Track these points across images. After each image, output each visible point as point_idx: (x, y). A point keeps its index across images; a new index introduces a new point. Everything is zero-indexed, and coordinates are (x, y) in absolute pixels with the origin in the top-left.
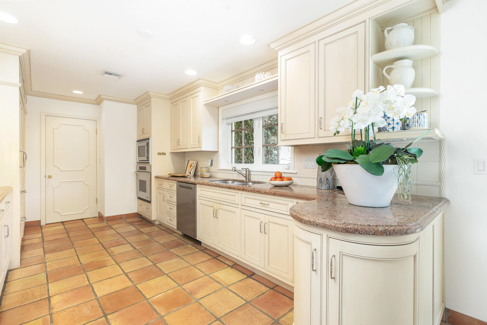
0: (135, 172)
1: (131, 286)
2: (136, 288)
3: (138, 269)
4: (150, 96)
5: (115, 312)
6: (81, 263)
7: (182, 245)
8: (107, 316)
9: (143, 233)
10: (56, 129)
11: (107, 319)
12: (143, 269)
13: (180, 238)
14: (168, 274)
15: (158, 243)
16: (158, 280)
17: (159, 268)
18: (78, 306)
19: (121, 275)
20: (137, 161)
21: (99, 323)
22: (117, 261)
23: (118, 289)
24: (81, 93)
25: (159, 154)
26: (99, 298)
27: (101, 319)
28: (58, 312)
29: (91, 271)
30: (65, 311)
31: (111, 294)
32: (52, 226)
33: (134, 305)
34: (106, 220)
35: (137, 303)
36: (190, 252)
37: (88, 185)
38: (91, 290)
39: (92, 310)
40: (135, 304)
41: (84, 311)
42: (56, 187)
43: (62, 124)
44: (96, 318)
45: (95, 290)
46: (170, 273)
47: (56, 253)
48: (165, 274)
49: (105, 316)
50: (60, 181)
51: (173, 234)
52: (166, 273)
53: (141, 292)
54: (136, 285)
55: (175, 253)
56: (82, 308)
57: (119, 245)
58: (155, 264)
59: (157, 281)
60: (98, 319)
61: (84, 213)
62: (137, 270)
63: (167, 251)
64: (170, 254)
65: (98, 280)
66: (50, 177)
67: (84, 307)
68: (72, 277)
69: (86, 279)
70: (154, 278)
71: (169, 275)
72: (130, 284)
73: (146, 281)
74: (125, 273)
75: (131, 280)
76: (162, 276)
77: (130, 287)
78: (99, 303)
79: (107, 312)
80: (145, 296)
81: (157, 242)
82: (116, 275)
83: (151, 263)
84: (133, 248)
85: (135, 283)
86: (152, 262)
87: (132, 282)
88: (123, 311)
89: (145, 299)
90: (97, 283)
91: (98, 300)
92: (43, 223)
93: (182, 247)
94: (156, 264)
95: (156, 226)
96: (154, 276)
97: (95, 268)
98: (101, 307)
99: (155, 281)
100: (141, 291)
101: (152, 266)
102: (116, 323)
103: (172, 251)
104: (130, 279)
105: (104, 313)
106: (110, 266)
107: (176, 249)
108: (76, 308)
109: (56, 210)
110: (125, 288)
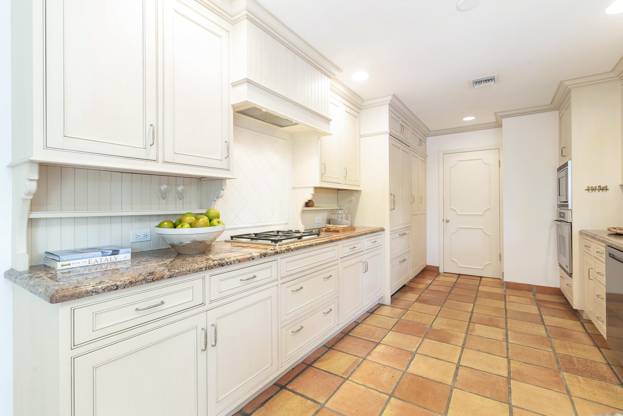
0: (552, 221)
1: (448, 385)
2: (449, 392)
3: (479, 370)
4: (567, 89)
5: (402, 400)
6: (431, 326)
7: (602, 378)
8: (392, 398)
9: (544, 324)
10: (452, 167)
11: (389, 400)
12: (485, 374)
13: (611, 364)
14: (515, 407)
15: (554, 350)
16: (489, 403)
17: (510, 388)
18: (385, 366)
19: (452, 363)
20: (558, 202)
21: (379, 398)
22: (466, 344)
23: (431, 377)
24: (473, 118)
25: (589, 190)
26: (407, 373)
27: (385, 395)
28: (370, 360)
29: (430, 339)
30: (373, 364)
31: (419, 377)
32: (448, 276)
33: (426, 409)
34: (506, 286)
35: (430, 410)
36: (606, 402)
37: (489, 235)
38: (410, 359)
39: (389, 380)
40: (428, 409)
41: (384, 375)
42: (452, 233)
43: (459, 161)
44: (383, 391)
45: (413, 362)
46: (518, 408)
47: (424, 304)
48: (509, 404)
49: (391, 396)
50: (457, 227)
51: (602, 349)
52: (514, 403)
53: (449, 400)
54: (455, 388)
55: (568, 382)
56: (385, 372)
57: (491, 324)
58: (509, 379)
59: (485, 404)
60: (384, 393)
61: (483, 269)
62: (476, 370)
63: (555, 371)
64: (555, 378)
65: (425, 354)
66: (447, 221)
67: (387, 372)
68: (410, 335)
69: (418, 345)
70: (486, 397)
71: (514, 410)
72: (449, 381)
73: (472, 393)
74: (460, 363)
75: (456, 377)
76: (501, 402)
77: (445, 385)
78: (401, 378)
79: (396, 394)
80: (448, 410)
81: (552, 347)
82: (447, 360)
83: (505, 373)
84: (505, 337)
85: (455, 385)
86: (509, 373)
87: (455, 380)
88: (409, 405)
89: (443, 414)
90: (421, 355)
91: (403, 374)
92: (441, 271)
93: (596, 382)
94: (513, 379)
95: (580, 322)
96: (490, 394)
97: (436, 338)
98: (398, 383)
99: (482, 402)
100: (452, 400)
101: (503, 378)
102: (390, 412)
103: (566, 377)
104: (456, 375)
105: (393, 392)
106: (453, 345)
107: (578, 378)
108: (381, 368)
109: (453, 259)
110: (439, 382)
